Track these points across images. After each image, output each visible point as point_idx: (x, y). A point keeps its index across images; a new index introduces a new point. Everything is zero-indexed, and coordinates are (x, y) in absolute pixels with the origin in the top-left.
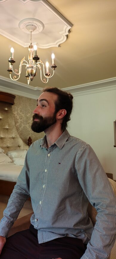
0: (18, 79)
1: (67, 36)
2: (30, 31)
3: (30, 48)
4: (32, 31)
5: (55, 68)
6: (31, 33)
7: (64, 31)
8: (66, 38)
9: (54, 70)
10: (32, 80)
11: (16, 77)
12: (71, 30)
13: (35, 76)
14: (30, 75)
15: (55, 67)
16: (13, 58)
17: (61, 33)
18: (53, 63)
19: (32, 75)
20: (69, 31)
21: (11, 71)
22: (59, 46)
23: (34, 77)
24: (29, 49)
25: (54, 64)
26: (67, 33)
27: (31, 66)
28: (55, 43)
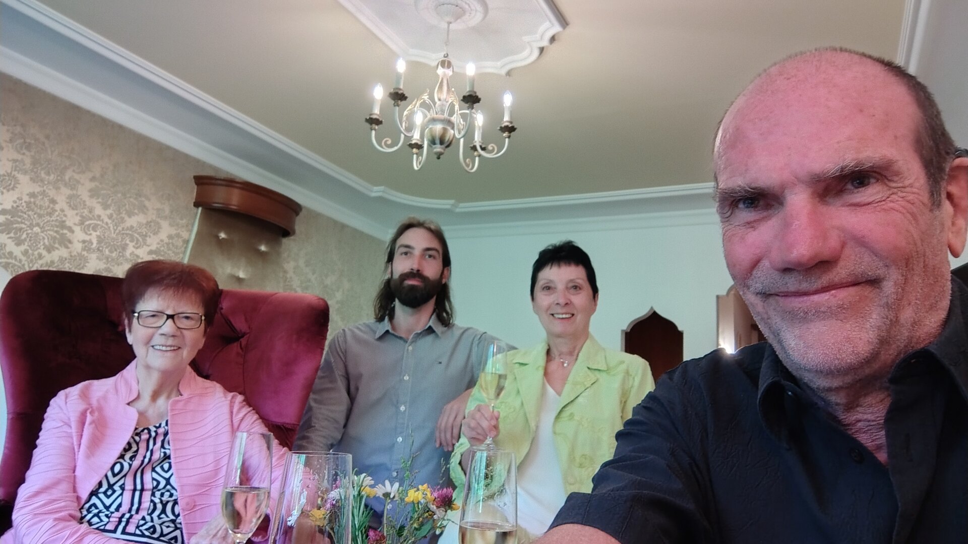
0: (395, 148)
1: (542, 50)
2: (448, 19)
3: (443, 66)
4: (452, 20)
5: (510, 132)
6: (448, 27)
7: (538, 36)
8: (536, 53)
9: (509, 137)
10: (439, 158)
11: (389, 142)
12: (556, 37)
13: (448, 146)
14: (438, 141)
15: (511, 129)
16: (401, 87)
17: (526, 39)
18: (506, 118)
19: (442, 143)
20: (553, 39)
21: (377, 122)
22: (509, 73)
23: (447, 149)
24: (440, 71)
25: (511, 122)
26: (545, 43)
27: (440, 116)
28: (499, 64)
